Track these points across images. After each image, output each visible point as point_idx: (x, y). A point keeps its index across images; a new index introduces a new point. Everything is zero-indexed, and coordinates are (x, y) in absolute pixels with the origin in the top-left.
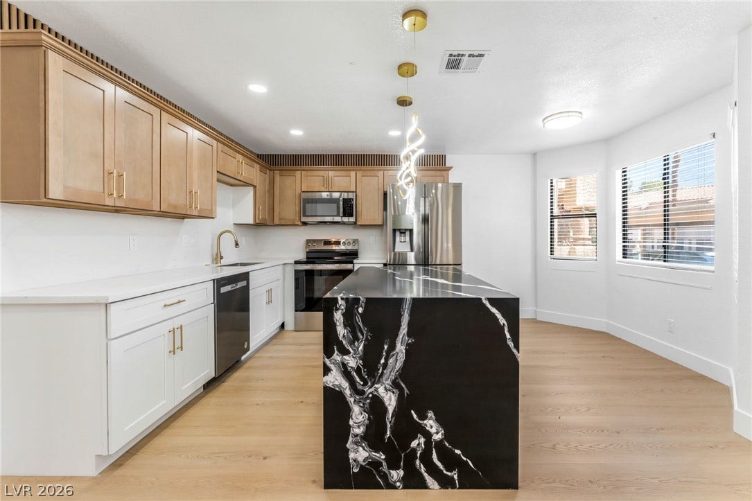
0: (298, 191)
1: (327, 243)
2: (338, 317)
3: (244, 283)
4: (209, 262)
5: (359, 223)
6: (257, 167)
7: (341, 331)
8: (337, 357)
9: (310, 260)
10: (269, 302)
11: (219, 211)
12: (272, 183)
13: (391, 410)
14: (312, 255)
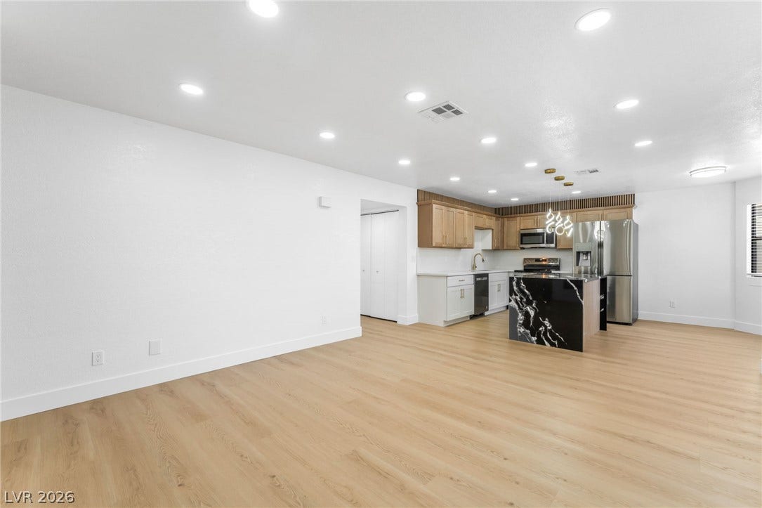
0: (518, 229)
1: (538, 260)
2: (514, 283)
3: (486, 278)
4: (470, 268)
5: (558, 247)
6: (494, 218)
7: (515, 288)
8: (513, 296)
9: (526, 270)
10: (499, 291)
11: (476, 244)
12: (503, 226)
13: (532, 316)
14: (526, 268)
